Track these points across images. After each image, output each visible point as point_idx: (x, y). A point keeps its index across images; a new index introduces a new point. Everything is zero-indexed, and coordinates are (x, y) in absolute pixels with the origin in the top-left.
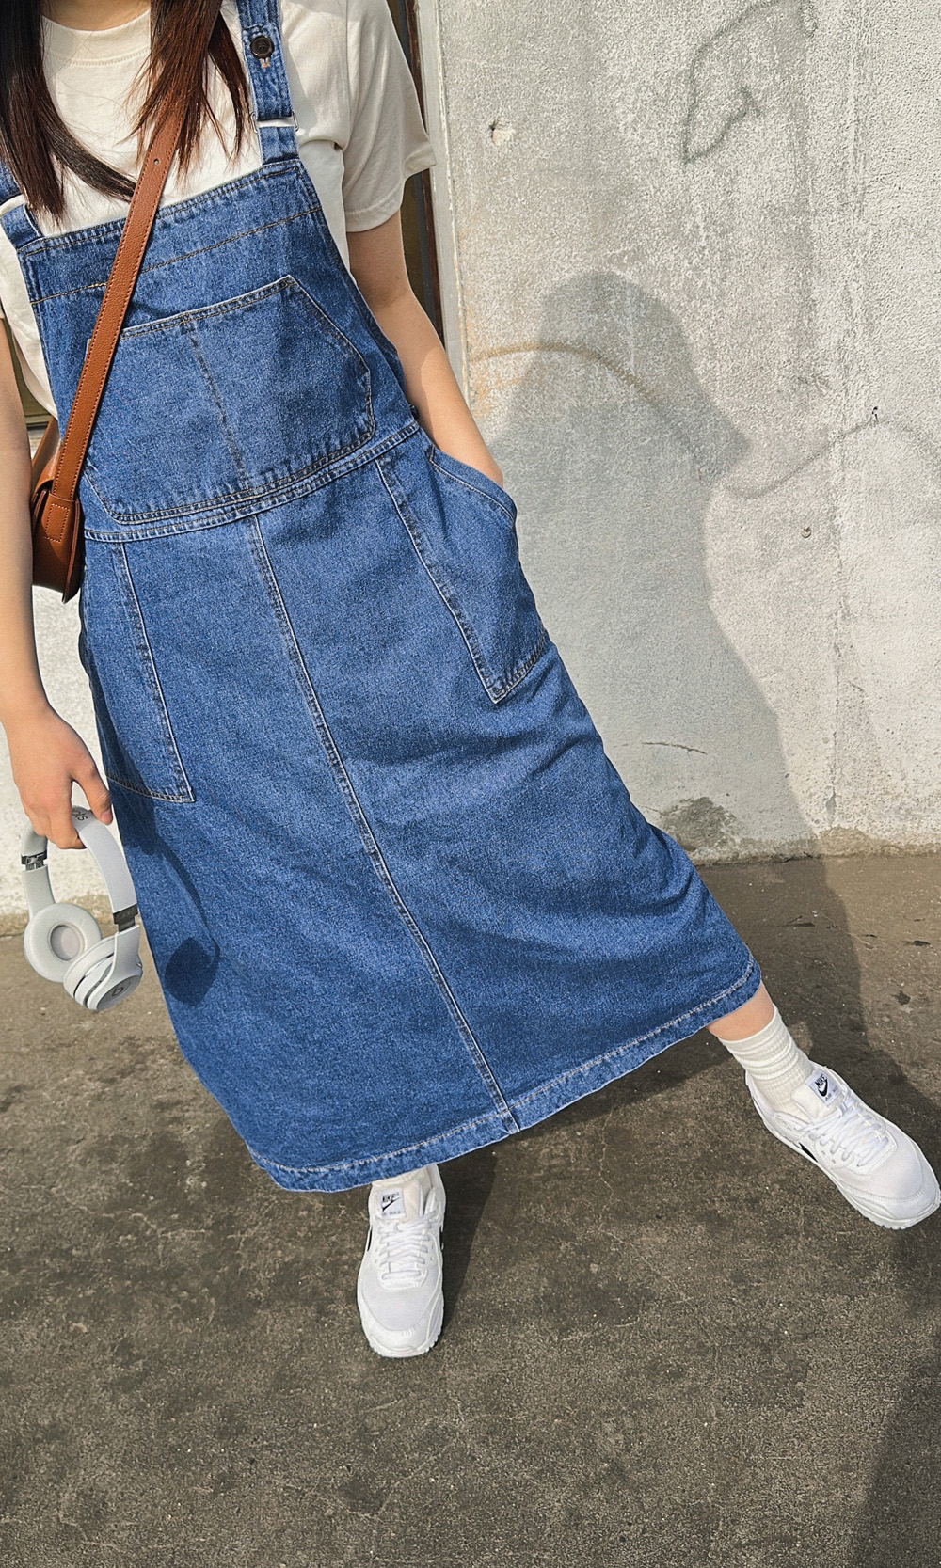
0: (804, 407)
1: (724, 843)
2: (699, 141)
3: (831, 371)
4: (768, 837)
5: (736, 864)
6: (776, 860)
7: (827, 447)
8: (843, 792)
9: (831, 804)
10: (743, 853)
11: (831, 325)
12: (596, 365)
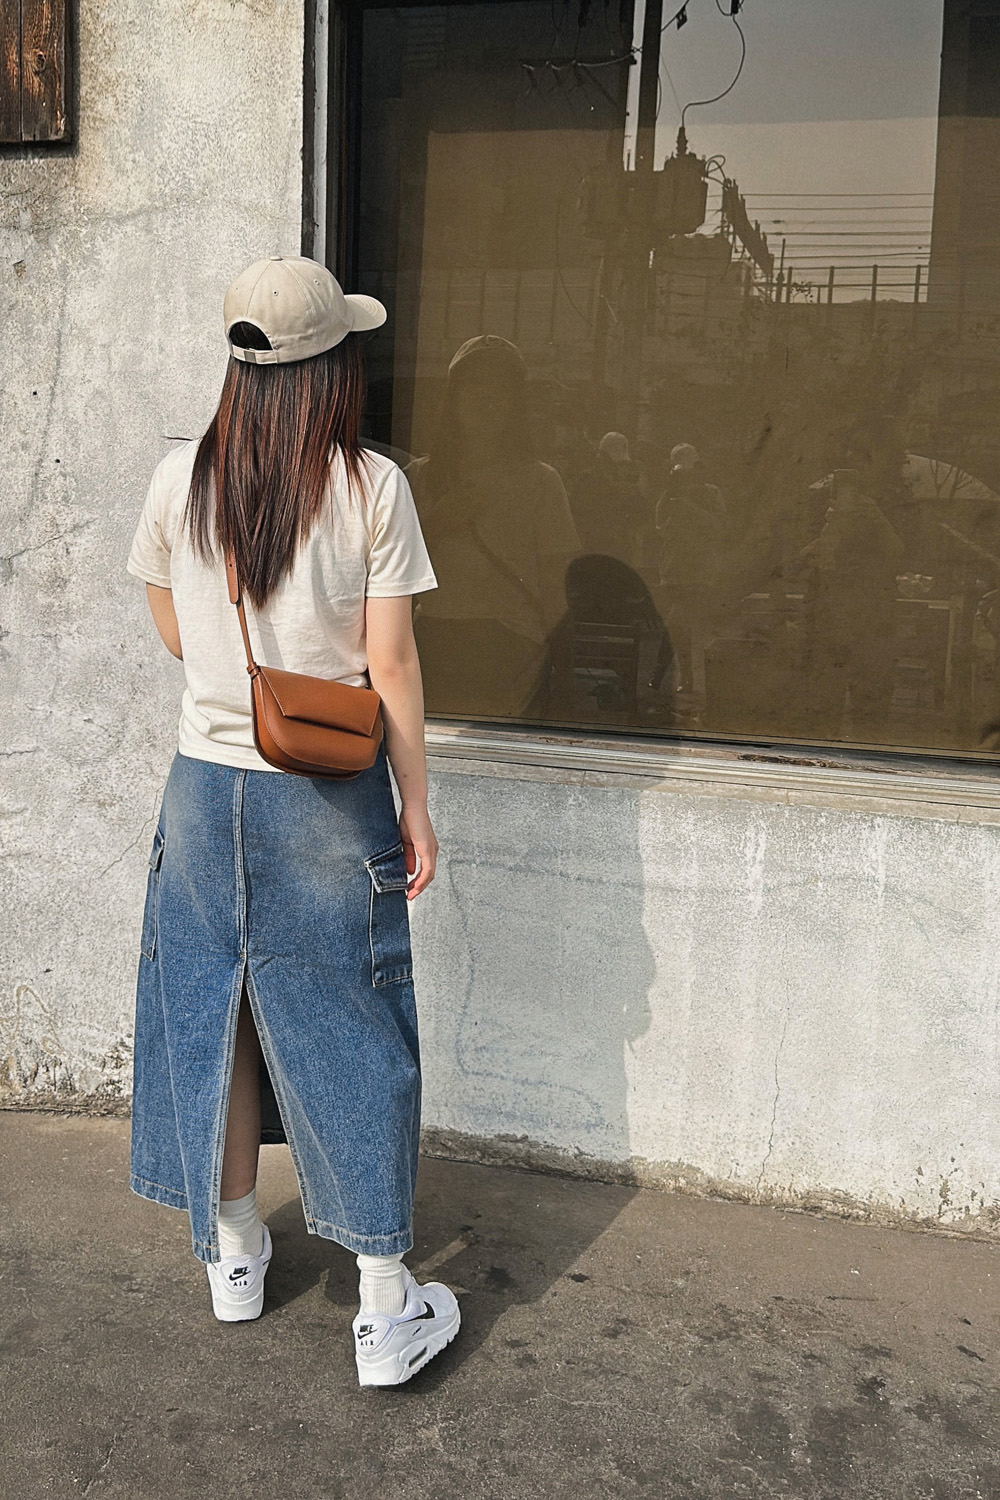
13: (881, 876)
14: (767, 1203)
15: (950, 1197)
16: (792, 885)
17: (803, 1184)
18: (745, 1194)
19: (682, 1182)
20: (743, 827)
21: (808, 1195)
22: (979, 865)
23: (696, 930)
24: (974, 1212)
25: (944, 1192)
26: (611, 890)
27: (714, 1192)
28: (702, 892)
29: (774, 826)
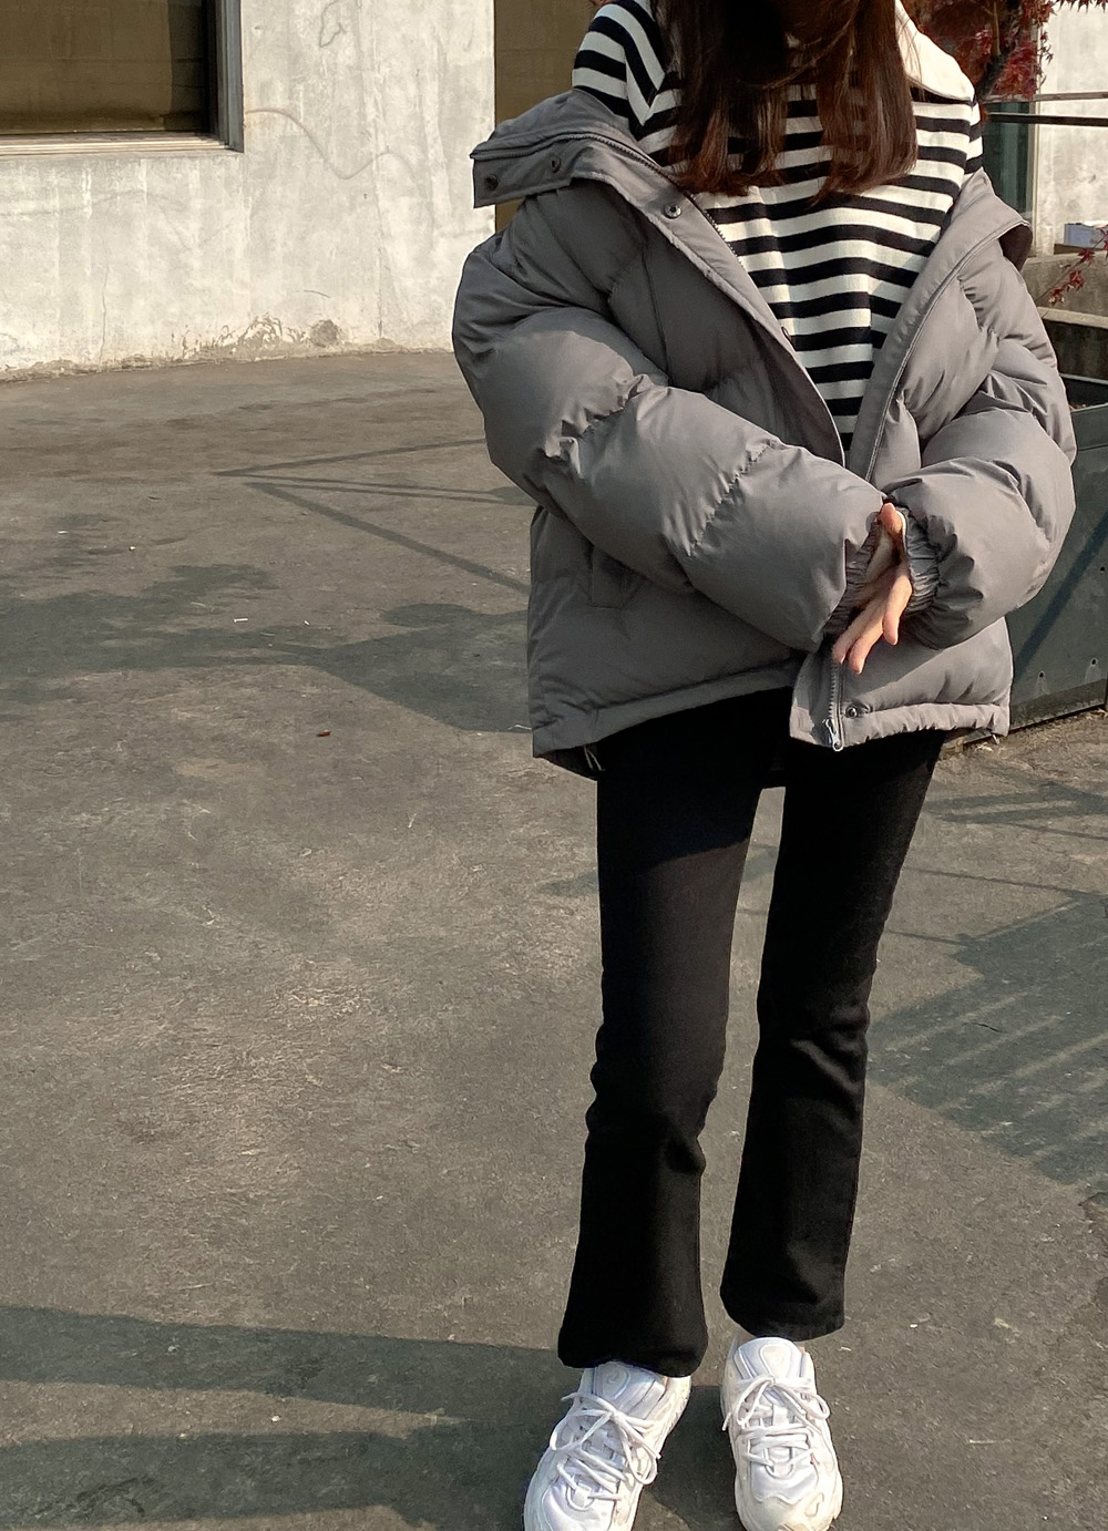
0: (363, 144)
1: (337, 344)
2: (326, 39)
3: (372, 130)
4: (356, 341)
5: (344, 355)
6: (359, 354)
7: (372, 161)
8: (385, 320)
9: (380, 326)
10: (346, 350)
11: (371, 112)
12: (290, 121)
13: (145, 190)
14: (105, 370)
15: (187, 345)
16: (105, 200)
17: (122, 356)
18: (94, 369)
19: (63, 370)
20: (80, 174)
21: (123, 362)
22: (186, 176)
23: (60, 232)
24: (198, 350)
25: (184, 342)
26: (15, 218)
27: (79, 370)
28: (61, 211)
29: (94, 171)
